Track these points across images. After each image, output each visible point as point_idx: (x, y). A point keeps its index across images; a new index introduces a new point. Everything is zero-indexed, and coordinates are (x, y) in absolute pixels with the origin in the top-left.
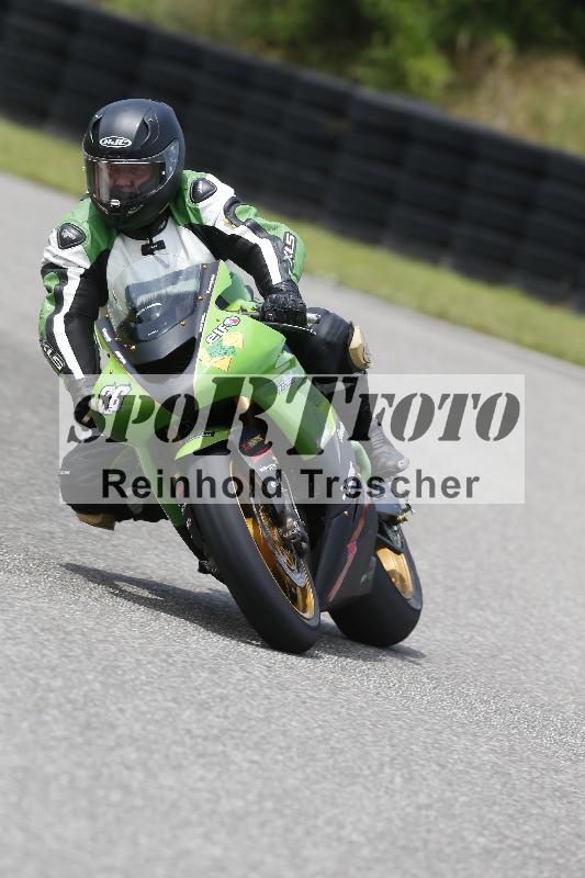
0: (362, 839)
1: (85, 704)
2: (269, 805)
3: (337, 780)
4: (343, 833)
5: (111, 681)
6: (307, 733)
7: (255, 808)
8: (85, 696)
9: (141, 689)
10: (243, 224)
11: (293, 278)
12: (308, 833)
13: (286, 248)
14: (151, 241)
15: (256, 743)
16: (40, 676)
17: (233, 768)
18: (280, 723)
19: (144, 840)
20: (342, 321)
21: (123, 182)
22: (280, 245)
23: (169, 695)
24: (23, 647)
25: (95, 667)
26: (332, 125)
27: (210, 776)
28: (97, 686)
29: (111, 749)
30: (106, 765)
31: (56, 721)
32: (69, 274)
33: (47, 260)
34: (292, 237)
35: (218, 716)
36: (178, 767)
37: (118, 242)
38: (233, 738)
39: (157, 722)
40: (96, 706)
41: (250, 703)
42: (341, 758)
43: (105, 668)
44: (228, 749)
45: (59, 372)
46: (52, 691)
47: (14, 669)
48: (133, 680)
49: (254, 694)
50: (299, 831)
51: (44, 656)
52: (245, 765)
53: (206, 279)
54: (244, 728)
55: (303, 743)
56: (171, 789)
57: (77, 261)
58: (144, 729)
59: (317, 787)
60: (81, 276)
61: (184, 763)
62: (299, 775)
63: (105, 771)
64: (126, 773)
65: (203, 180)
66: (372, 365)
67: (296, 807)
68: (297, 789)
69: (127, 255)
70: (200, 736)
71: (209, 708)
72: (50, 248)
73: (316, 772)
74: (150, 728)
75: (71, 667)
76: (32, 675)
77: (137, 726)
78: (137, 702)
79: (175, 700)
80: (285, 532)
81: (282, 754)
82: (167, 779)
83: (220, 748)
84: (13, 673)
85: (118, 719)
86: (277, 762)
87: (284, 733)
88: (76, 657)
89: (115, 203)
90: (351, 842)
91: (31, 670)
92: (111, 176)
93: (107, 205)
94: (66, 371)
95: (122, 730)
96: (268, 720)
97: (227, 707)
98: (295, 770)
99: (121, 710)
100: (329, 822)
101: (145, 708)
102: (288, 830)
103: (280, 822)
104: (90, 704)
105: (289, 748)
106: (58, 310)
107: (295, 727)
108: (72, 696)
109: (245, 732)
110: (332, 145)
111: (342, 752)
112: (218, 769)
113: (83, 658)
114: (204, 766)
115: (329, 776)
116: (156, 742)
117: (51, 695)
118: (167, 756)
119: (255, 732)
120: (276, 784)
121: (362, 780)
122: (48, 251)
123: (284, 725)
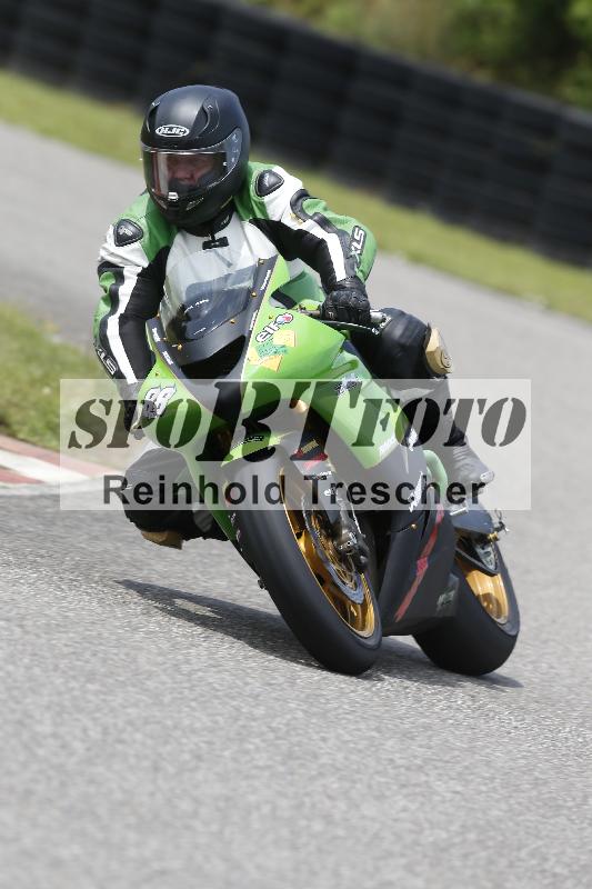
0: (565, 872)
1: (288, 732)
2: (472, 836)
3: (542, 811)
4: (547, 866)
5: (315, 709)
6: (511, 763)
7: (457, 840)
8: (287, 725)
9: (344, 718)
10: (311, 218)
11: (360, 275)
12: (511, 865)
13: (355, 244)
14: (213, 237)
15: (460, 774)
16: (242, 705)
17: (437, 798)
18: (483, 753)
19: (345, 871)
20: (419, 323)
21: (181, 174)
22: (348, 239)
23: (373, 724)
24: (226, 675)
25: (298, 696)
26: (540, 146)
27: (413, 807)
28: (300, 715)
29: (312, 779)
30: (307, 794)
31: (258, 749)
32: (125, 273)
33: (102, 258)
34: (361, 232)
35: (421, 746)
36: (380, 797)
37: (178, 239)
38: (436, 768)
39: (360, 751)
40: (298, 735)
41: (453, 733)
42: (545, 790)
43: (308, 696)
44: (432, 779)
45: (113, 377)
46: (254, 720)
47: (217, 697)
48: (336, 709)
49: (458, 725)
50: (503, 862)
51: (247, 684)
52: (449, 795)
53: (261, 275)
54: (447, 758)
55: (506, 774)
56: (373, 819)
57: (135, 259)
58: (346, 758)
59: (522, 818)
60: (138, 275)
61: (388, 793)
62: (504, 806)
63: (307, 800)
64: (328, 803)
65: (270, 172)
66: (451, 369)
67: (500, 838)
68: (500, 821)
69: (188, 252)
70: (402, 766)
71: (412, 739)
72: (105, 245)
73: (520, 804)
74: (353, 757)
75: (274, 695)
76: (235, 703)
77: (340, 756)
78: (341, 732)
79: (378, 730)
80: (339, 544)
81: (485, 784)
82: (369, 809)
83: (423, 778)
84: (216, 701)
85: (321, 748)
86: (480, 793)
87: (488, 764)
88: (280, 685)
89: (173, 196)
90: (555, 875)
91: (233, 698)
92: (169, 168)
93: (164, 199)
94: (119, 375)
95: (324, 760)
96: (472, 750)
97: (430, 737)
98: (498, 801)
99: (324, 740)
100: (532, 855)
101: (347, 737)
102: (491, 862)
103: (483, 854)
104: (293, 733)
105: (492, 779)
106: (113, 311)
107: (498, 757)
108: (274, 725)
109: (447, 762)
110: (541, 166)
111: (546, 783)
112: (421, 799)
113: (285, 685)
114: (406, 796)
115: (533, 808)
116: (358, 772)
117: (253, 724)
118: (370, 787)
119: (458, 762)
120: (479, 815)
121: (565, 812)
122: (104, 248)
123: (487, 755)
